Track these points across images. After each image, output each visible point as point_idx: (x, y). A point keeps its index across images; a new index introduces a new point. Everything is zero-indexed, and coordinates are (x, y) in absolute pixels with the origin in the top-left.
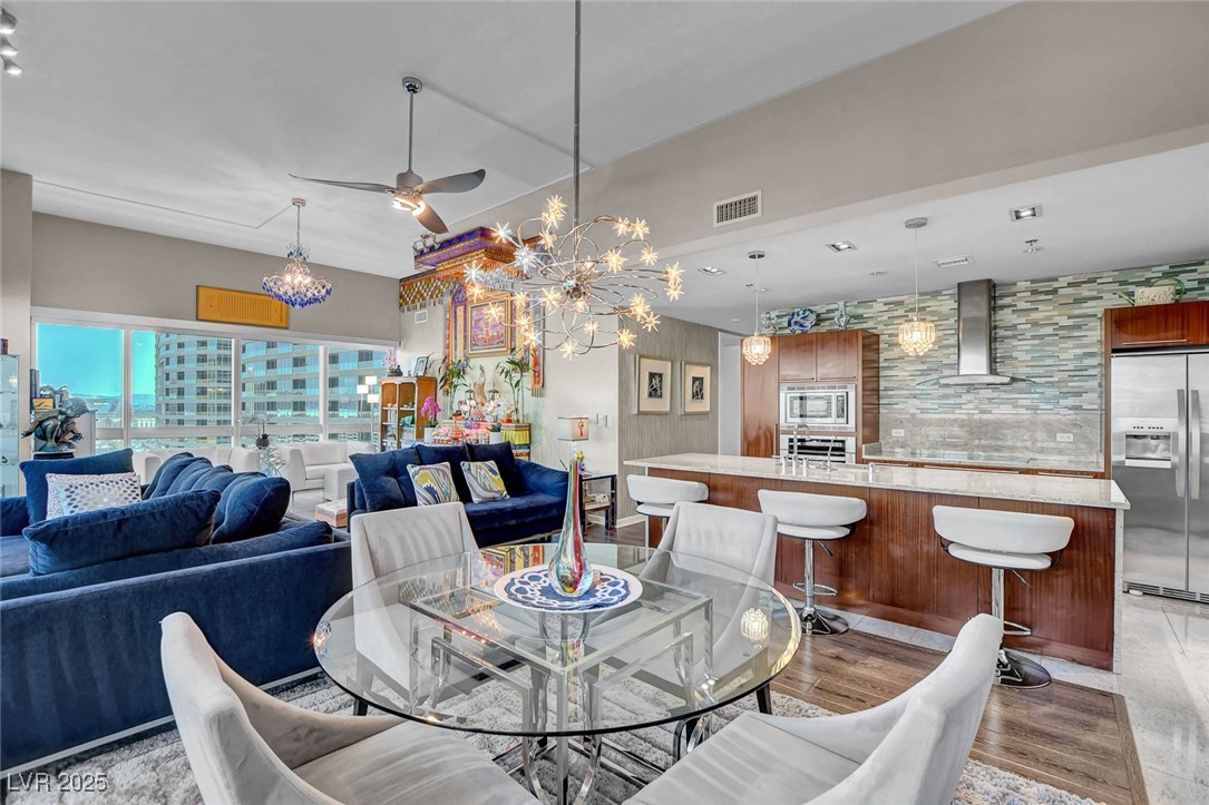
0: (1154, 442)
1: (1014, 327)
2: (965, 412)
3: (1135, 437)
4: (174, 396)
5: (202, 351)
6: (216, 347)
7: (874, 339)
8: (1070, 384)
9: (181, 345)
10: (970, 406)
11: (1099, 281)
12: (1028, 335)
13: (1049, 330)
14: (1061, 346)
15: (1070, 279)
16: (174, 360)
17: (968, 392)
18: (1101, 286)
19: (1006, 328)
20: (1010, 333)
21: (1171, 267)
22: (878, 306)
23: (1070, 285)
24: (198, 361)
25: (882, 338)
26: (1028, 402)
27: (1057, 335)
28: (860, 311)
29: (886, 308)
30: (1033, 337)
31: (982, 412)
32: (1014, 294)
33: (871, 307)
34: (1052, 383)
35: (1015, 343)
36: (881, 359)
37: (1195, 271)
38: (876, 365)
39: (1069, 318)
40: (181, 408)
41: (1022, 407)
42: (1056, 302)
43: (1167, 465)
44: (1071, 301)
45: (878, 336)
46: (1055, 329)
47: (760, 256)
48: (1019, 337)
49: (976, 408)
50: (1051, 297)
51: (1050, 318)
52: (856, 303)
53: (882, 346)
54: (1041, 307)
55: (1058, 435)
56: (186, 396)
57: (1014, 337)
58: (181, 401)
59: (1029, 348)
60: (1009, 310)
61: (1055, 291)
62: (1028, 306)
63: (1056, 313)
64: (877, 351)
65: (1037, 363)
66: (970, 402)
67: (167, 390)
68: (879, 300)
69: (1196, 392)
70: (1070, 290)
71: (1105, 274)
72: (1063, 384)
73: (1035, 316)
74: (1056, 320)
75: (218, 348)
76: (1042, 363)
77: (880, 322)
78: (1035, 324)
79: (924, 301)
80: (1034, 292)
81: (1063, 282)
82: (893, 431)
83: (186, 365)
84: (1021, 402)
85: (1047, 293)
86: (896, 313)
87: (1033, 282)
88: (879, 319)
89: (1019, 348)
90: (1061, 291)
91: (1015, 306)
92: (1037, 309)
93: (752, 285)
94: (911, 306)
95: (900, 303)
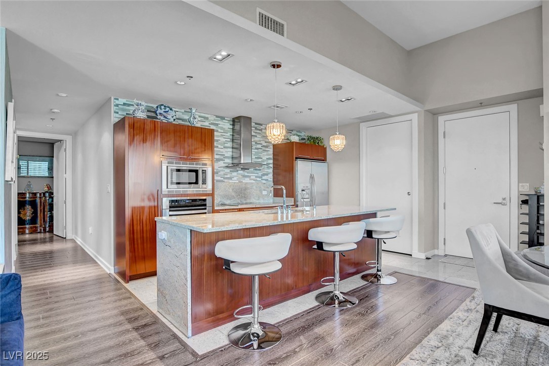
26: (254, 177)
27: (261, 149)
39: (265, 142)
41: (253, 179)
50: (260, 132)
54: (258, 136)
55: (263, 192)
78: (257, 143)
79: (218, 121)
84: (252, 177)
87: (256, 123)
92: (256, 136)
93: (192, 77)
94: (212, 122)
95: (207, 118)
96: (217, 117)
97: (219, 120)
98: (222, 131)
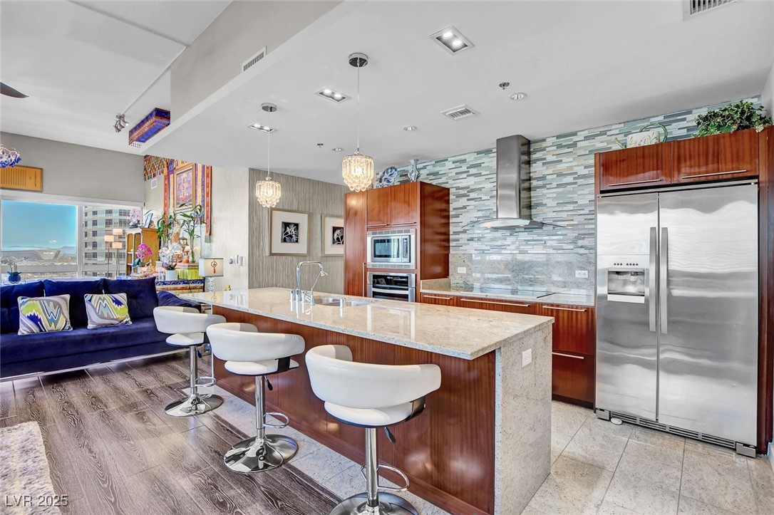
0: (633, 278)
1: (543, 178)
2: (509, 252)
3: (618, 273)
4: (90, 248)
5: (109, 217)
6: (118, 214)
7: (445, 192)
8: (586, 227)
9: (95, 213)
10: (513, 247)
11: (609, 133)
12: (554, 185)
13: (569, 179)
14: (579, 193)
15: (586, 133)
16: (90, 223)
17: (511, 235)
18: (610, 138)
19: (538, 179)
20: (541, 183)
21: (665, 117)
22: (449, 164)
23: (586, 138)
24: (106, 223)
25: (451, 191)
26: (554, 243)
27: (576, 183)
28: (436, 169)
29: (454, 166)
30: (559, 186)
31: (522, 252)
32: (544, 149)
33: (444, 165)
34: (572, 225)
35: (545, 191)
36: (451, 209)
37: (685, 119)
38: (446, 214)
39: (586, 167)
40: (95, 255)
41: (550, 247)
42: (576, 153)
43: (641, 300)
44: (588, 153)
45: (448, 189)
46: (575, 178)
47: (271, 109)
48: (548, 186)
49: (517, 248)
50: (571, 150)
51: (571, 168)
52: (434, 162)
53: (452, 197)
54: (564, 159)
55: (577, 272)
56: (98, 248)
57: (544, 186)
58: (95, 251)
59: (555, 195)
60: (539, 163)
61: (574, 145)
62: (555, 158)
63: (575, 164)
64: (448, 202)
65: (561, 209)
66: (513, 243)
67: (86, 243)
68: (449, 159)
69: (665, 229)
70: (586, 143)
71: (614, 127)
72: (580, 227)
73: (559, 167)
74: (575, 170)
75: (120, 215)
76: (565, 209)
77: (450, 178)
78: (560, 175)
79: (480, 159)
80: (560, 146)
81: (581, 136)
82: (459, 268)
83: (98, 227)
84: (549, 243)
85: (568, 146)
86: (461, 170)
87: (558, 137)
88: (450, 175)
89: (548, 196)
90: (579, 144)
91: (545, 159)
92: (561, 161)
93: (322, 144)
94: (471, 163)
95: (464, 161)
96: (479, 153)
97: (483, 157)
98: (488, 173)
